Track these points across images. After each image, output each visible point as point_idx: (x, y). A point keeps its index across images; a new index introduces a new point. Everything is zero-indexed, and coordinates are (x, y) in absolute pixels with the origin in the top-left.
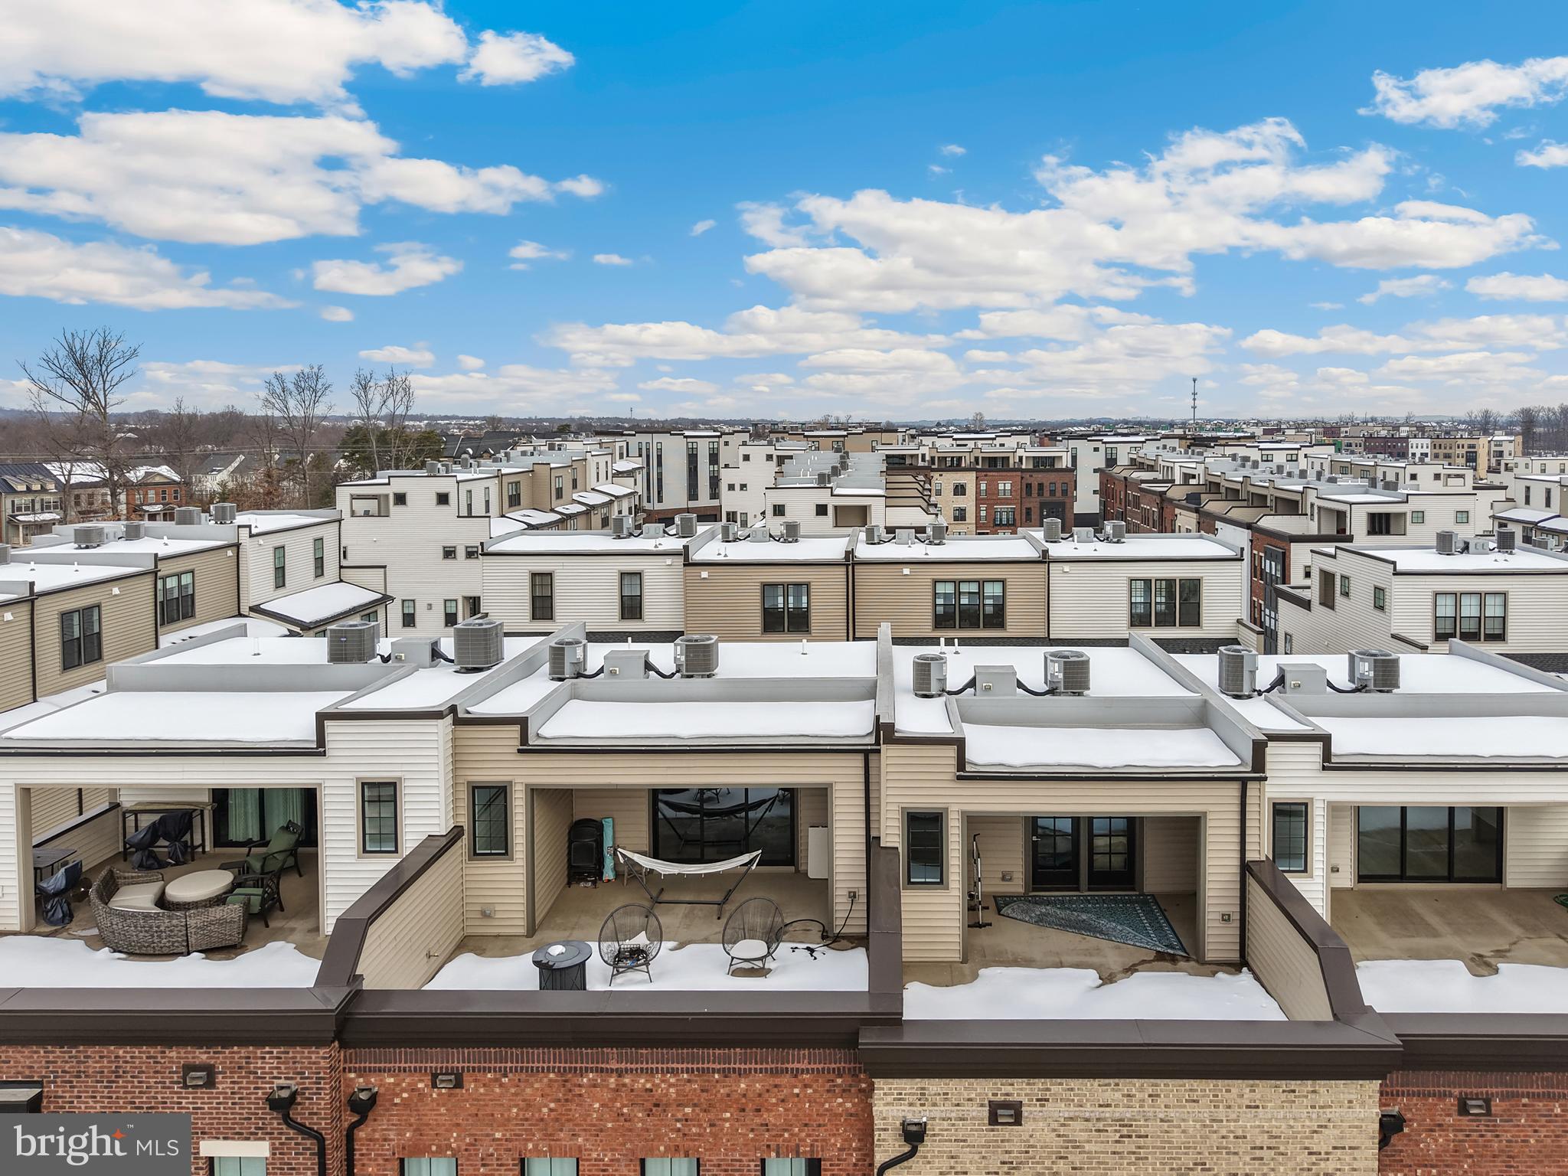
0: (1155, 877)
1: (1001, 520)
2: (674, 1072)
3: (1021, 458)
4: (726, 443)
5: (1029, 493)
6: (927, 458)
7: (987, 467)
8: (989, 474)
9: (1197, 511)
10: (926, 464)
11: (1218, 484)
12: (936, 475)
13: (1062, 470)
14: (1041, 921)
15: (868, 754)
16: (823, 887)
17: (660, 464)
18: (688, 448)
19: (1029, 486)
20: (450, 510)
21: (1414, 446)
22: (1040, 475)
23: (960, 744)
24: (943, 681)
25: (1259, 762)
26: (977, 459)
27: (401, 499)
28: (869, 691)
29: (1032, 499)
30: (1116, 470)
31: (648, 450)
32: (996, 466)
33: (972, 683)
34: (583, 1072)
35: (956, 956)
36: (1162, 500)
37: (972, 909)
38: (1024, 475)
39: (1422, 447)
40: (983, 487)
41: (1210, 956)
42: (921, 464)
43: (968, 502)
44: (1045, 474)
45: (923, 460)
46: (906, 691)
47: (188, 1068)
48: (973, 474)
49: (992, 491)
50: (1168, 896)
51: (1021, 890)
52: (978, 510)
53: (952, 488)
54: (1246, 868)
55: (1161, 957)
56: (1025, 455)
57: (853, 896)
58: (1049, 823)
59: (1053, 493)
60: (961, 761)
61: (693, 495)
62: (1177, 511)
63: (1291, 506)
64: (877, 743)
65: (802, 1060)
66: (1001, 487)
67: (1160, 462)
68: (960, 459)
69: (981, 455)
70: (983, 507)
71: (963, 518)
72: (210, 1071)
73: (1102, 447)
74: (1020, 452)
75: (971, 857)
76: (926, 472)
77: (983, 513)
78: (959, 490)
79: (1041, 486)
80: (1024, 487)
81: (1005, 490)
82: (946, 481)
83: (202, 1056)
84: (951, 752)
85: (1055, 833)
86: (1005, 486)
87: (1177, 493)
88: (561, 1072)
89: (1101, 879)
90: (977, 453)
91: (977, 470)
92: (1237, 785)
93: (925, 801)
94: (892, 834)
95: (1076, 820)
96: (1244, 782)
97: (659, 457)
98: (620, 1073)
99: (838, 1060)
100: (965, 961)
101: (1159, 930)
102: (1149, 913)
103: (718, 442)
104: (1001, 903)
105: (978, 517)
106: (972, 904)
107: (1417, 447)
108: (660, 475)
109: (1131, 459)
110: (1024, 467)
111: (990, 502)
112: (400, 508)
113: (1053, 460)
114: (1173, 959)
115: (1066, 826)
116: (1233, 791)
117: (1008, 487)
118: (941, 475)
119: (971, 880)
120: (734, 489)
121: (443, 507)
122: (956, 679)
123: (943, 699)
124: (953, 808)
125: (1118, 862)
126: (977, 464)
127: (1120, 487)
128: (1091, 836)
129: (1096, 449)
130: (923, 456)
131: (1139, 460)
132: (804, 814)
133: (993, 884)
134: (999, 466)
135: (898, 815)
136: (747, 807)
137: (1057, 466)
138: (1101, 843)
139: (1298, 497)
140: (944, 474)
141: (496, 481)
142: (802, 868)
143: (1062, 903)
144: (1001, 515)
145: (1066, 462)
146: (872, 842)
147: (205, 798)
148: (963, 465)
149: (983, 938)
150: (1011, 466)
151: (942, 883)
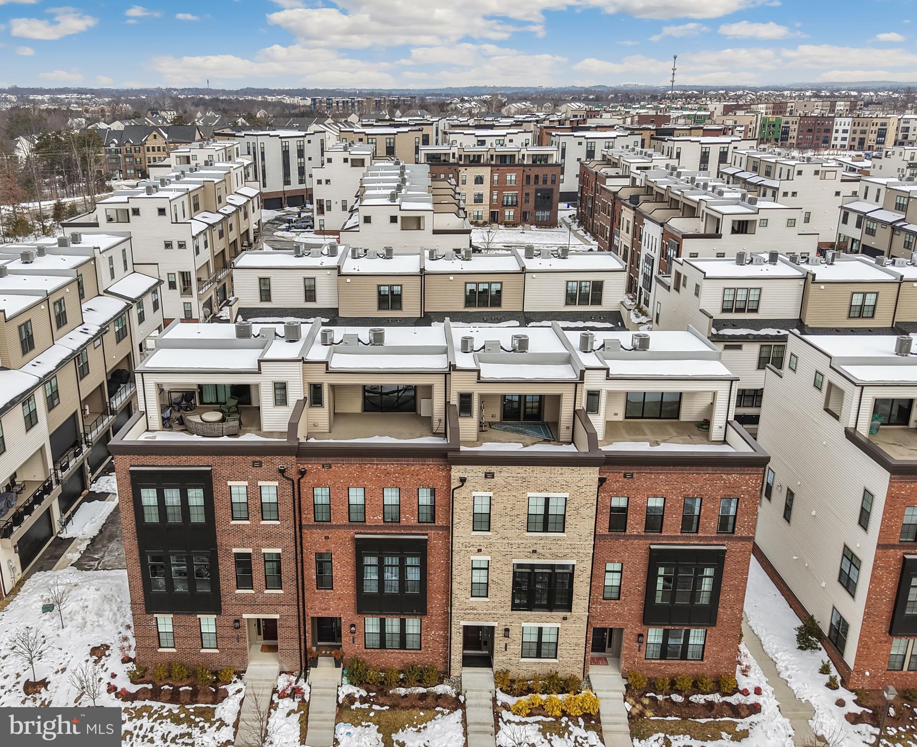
0: (547, 417)
1: (507, 202)
2: (392, 464)
3: (523, 156)
4: (309, 142)
5: (528, 182)
6: (457, 156)
7: (499, 163)
8: (500, 168)
9: (634, 209)
10: (456, 161)
11: (652, 188)
12: (462, 169)
13: (552, 165)
14: (505, 430)
15: (446, 375)
16: (429, 420)
17: (263, 159)
18: (282, 146)
19: (528, 177)
20: (167, 219)
21: (839, 124)
22: (537, 169)
23: (479, 371)
24: (472, 347)
25: (582, 377)
26: (492, 156)
27: (136, 212)
28: (445, 351)
29: (531, 187)
30: (592, 164)
31: (254, 148)
32: (505, 162)
33: (484, 347)
34: (366, 464)
35: (475, 439)
36: (615, 198)
37: (481, 426)
38: (525, 169)
39: (844, 125)
40: (496, 178)
41: (561, 440)
42: (452, 160)
43: (484, 189)
44: (540, 168)
45: (454, 157)
46: (458, 350)
47: (254, 462)
48: (489, 169)
49: (502, 181)
50: (550, 423)
51: (499, 420)
52: (491, 195)
53: (474, 179)
54: (575, 412)
55: (545, 440)
56: (526, 153)
57: (440, 420)
58: (510, 398)
59: (545, 182)
60: (479, 377)
61: (287, 182)
62: (623, 207)
63: (691, 211)
64: (450, 370)
65: (430, 461)
66: (508, 178)
67: (622, 161)
68: (479, 156)
69: (495, 154)
70: (495, 193)
71: (481, 201)
72: (260, 462)
73: (584, 142)
74: (523, 151)
75: (481, 409)
76: (456, 167)
77: (495, 197)
78: (479, 180)
79: (537, 177)
80: (525, 177)
81: (511, 180)
82: (469, 174)
83: (258, 459)
84: (476, 374)
85: (511, 401)
86: (511, 177)
87: (625, 194)
88: (360, 464)
89: (528, 417)
90: (492, 152)
91: (492, 166)
92: (574, 385)
93: (466, 390)
94: (454, 400)
95: (520, 396)
96: (576, 384)
97: (263, 154)
98: (377, 464)
99: (440, 461)
100: (478, 441)
101: (546, 433)
102: (544, 429)
103: (303, 141)
104: (491, 425)
105: (491, 199)
106: (481, 425)
107: (840, 125)
108: (264, 167)
109: (603, 155)
110: (525, 162)
111: (500, 189)
112: (136, 217)
113: (546, 157)
114: (549, 441)
115: (517, 399)
116: (573, 386)
117: (513, 178)
118: (466, 169)
119: (481, 417)
120: (321, 183)
121: (162, 217)
122: (477, 345)
123: (472, 354)
124: (475, 392)
125: (535, 411)
126: (492, 160)
127: (592, 179)
128: (525, 402)
129: (580, 144)
130: (454, 154)
131: (608, 157)
132: (419, 394)
133: (488, 419)
134: (508, 162)
135: (456, 394)
136: (398, 391)
137: (550, 162)
138: (528, 405)
139: (695, 205)
140: (468, 168)
141: (187, 196)
142: (419, 413)
143: (513, 425)
144: (507, 199)
145: (555, 158)
146: (447, 403)
147: (196, 387)
148: (482, 161)
149: (484, 435)
150: (516, 162)
151: (471, 416)
